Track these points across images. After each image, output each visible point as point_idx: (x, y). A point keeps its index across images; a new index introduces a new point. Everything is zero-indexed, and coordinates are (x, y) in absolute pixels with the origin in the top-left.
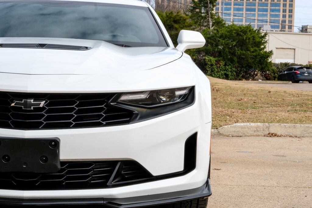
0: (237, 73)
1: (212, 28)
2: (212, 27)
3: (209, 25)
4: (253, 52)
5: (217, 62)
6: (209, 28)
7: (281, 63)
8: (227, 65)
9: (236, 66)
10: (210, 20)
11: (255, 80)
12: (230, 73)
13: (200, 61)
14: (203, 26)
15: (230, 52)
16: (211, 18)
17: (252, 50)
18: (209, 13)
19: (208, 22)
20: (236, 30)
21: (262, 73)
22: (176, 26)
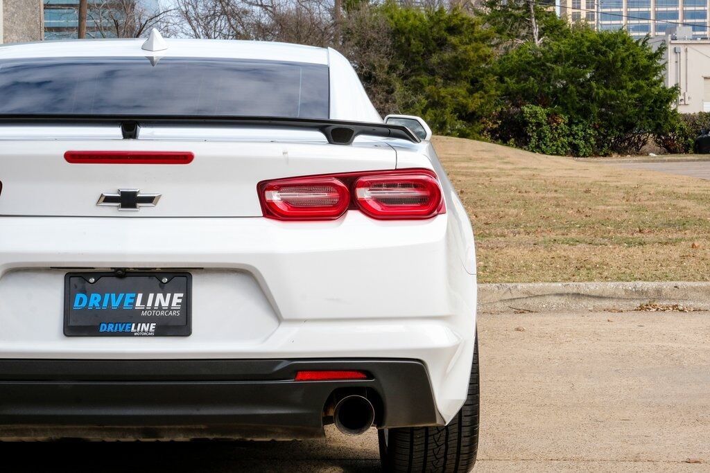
0: (597, 140)
1: (538, 43)
2: (539, 38)
3: (532, 34)
4: (633, 91)
5: (552, 117)
6: (533, 41)
7: (700, 113)
8: (574, 123)
9: (595, 124)
10: (534, 24)
11: (642, 154)
12: (581, 143)
13: (512, 116)
14: (517, 37)
15: (580, 94)
16: (536, 18)
17: (630, 85)
18: (532, 7)
19: (530, 27)
20: (591, 41)
21: (659, 137)
22: (453, 40)
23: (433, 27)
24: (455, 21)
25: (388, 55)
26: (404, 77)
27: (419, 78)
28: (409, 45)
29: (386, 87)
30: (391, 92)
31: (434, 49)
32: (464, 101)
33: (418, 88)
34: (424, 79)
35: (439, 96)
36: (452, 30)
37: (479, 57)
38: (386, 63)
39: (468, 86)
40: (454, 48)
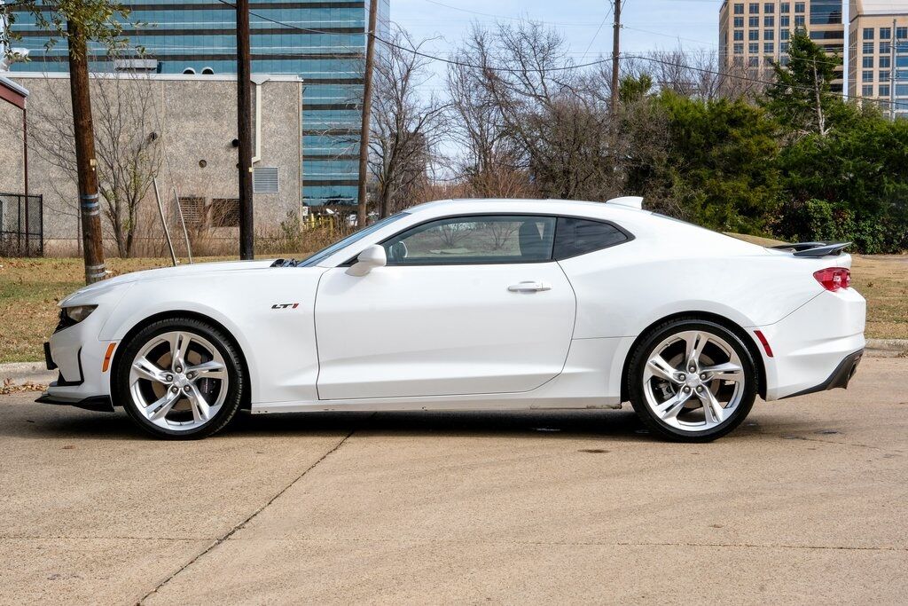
0: (886, 236)
1: (824, 133)
2: (825, 129)
3: (818, 124)
5: (837, 212)
6: (819, 132)
8: (862, 219)
9: (883, 219)
10: (820, 115)
12: (869, 239)
13: (796, 211)
14: (802, 127)
15: (868, 188)
16: (822, 107)
18: (818, 96)
19: (816, 118)
20: (882, 135)
22: (735, 132)
23: (714, 119)
24: (739, 113)
25: (666, 147)
26: (683, 171)
27: (698, 172)
28: (689, 137)
29: (664, 181)
30: (671, 185)
31: (715, 141)
32: (746, 195)
33: (697, 182)
34: (703, 172)
35: (719, 190)
36: (734, 122)
37: (762, 150)
38: (665, 156)
39: (750, 179)
40: (736, 140)
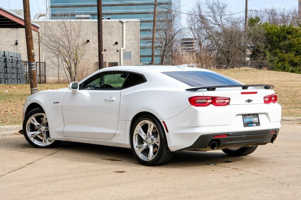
22: (289, 36)
23: (282, 32)
24: (291, 30)
25: (264, 43)
26: (270, 51)
27: (276, 51)
28: (273, 39)
29: (263, 54)
30: (265, 56)
31: (282, 40)
32: (293, 59)
33: (275, 54)
34: (278, 51)
35: (283, 57)
37: (299, 43)
38: (264, 45)
39: (295, 53)
40: (289, 39)
